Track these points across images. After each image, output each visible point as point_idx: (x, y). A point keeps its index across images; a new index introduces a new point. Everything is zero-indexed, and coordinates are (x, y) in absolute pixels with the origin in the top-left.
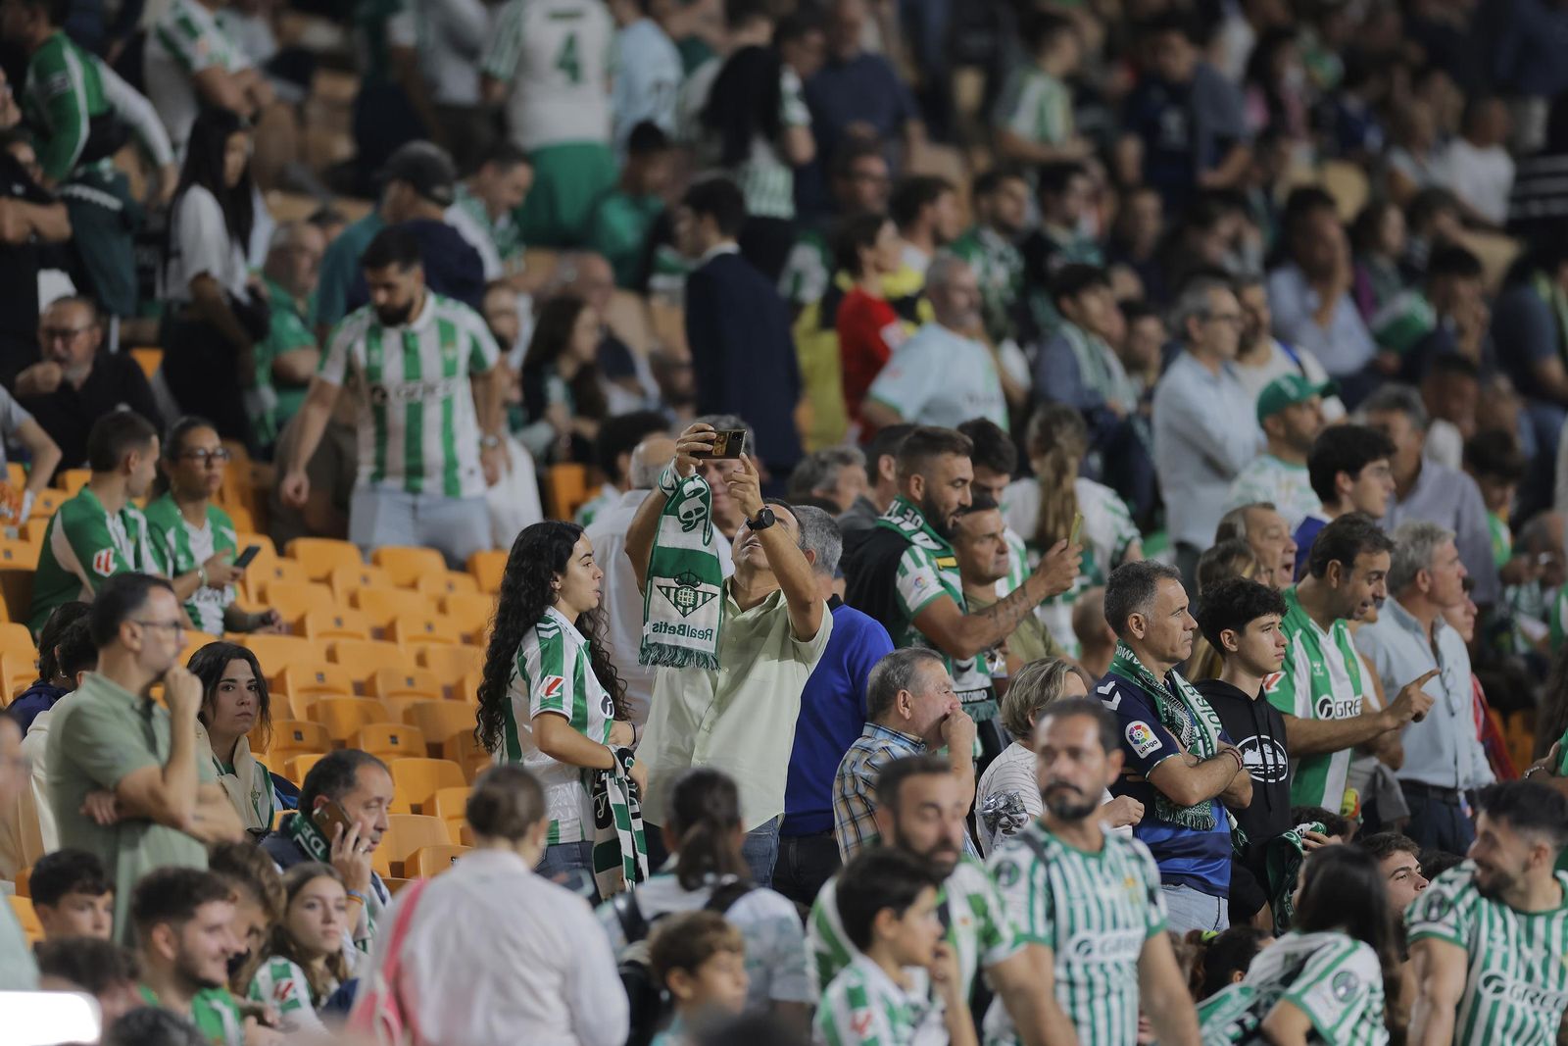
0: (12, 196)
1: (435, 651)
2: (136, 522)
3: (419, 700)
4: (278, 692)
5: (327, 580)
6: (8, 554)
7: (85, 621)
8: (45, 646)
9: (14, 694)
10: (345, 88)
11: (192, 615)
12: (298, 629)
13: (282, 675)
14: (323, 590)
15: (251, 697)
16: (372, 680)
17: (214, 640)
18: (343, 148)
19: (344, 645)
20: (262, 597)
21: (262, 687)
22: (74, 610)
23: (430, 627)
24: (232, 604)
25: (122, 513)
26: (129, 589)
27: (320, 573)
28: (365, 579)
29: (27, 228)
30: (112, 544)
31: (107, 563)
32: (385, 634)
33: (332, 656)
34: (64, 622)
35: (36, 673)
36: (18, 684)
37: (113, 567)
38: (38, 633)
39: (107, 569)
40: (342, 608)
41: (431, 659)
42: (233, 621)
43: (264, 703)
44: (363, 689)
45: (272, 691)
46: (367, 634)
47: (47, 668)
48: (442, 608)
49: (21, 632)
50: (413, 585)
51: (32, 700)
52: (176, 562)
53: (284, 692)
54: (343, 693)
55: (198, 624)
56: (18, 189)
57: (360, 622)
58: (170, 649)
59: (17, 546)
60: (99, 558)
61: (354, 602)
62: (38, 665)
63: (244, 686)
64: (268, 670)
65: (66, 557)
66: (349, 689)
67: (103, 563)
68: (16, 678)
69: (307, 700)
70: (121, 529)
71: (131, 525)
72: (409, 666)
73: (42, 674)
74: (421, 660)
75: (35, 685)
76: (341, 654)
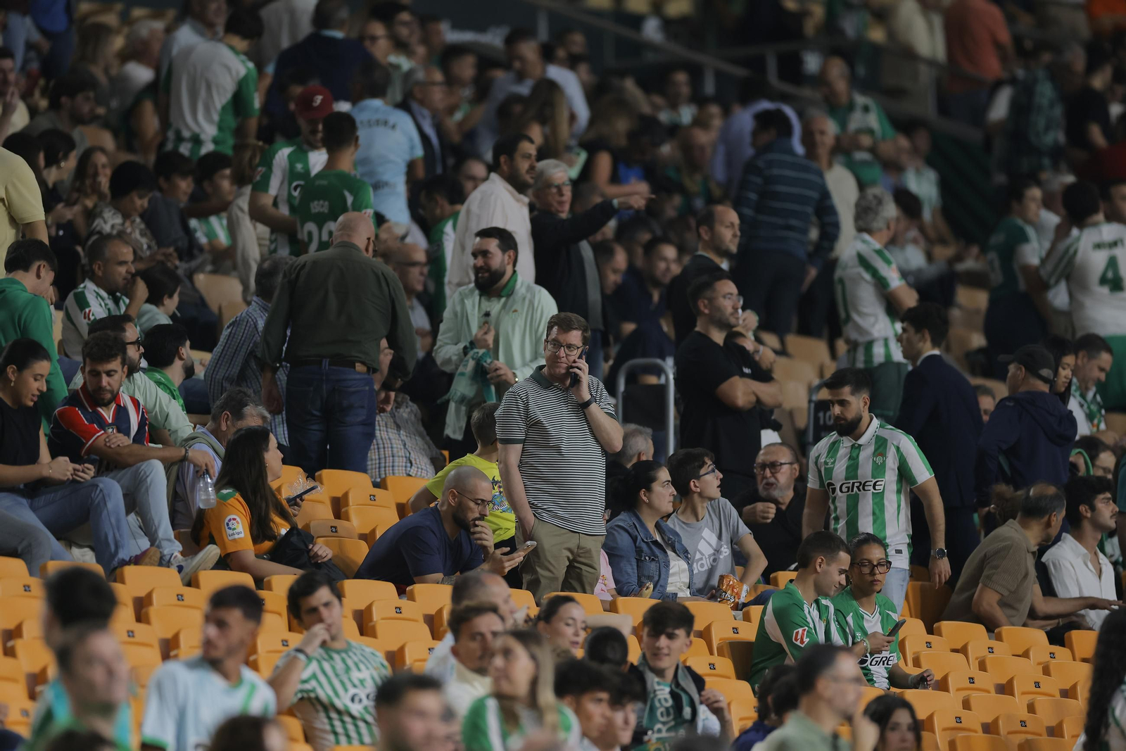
0: (743, 375)
1: (1041, 702)
2: (827, 607)
3: (1030, 737)
4: (928, 731)
5: (963, 650)
6: (735, 630)
7: (791, 678)
8: (761, 696)
9: (740, 731)
10: (980, 299)
11: (866, 675)
12: (942, 685)
13: (931, 717)
14: (961, 656)
15: (910, 736)
16: (996, 721)
17: (882, 693)
18: (978, 340)
19: (975, 697)
20: (917, 663)
21: (918, 727)
22: (781, 671)
23: (1037, 685)
24: (896, 666)
25: (817, 602)
26: (821, 656)
27: (959, 646)
28: (991, 650)
29: (753, 399)
30: (807, 624)
31: (802, 638)
32: (1005, 689)
33: (966, 705)
34: (775, 679)
35: (755, 715)
36: (742, 723)
37: (806, 640)
38: (756, 687)
39: (802, 642)
40: (974, 671)
41: (1038, 707)
42: (895, 679)
43: (918, 739)
44: (989, 728)
45: (924, 730)
46: (993, 690)
47: (763, 712)
48: (1046, 671)
49: (745, 686)
50: (1026, 655)
51: (752, 735)
52: (854, 637)
53: (933, 731)
54: (976, 732)
55: (871, 681)
56: (747, 371)
57: (987, 680)
58: (851, 697)
59: (741, 624)
60: (797, 633)
61: (982, 666)
62: (756, 709)
63: (905, 727)
64: (922, 715)
65: (775, 633)
66: (980, 729)
67: (799, 637)
68: (741, 719)
69: (948, 736)
70: (815, 613)
71: (823, 609)
72: (1023, 714)
73: (760, 716)
74: (1031, 708)
75: (755, 724)
76: (973, 703)
